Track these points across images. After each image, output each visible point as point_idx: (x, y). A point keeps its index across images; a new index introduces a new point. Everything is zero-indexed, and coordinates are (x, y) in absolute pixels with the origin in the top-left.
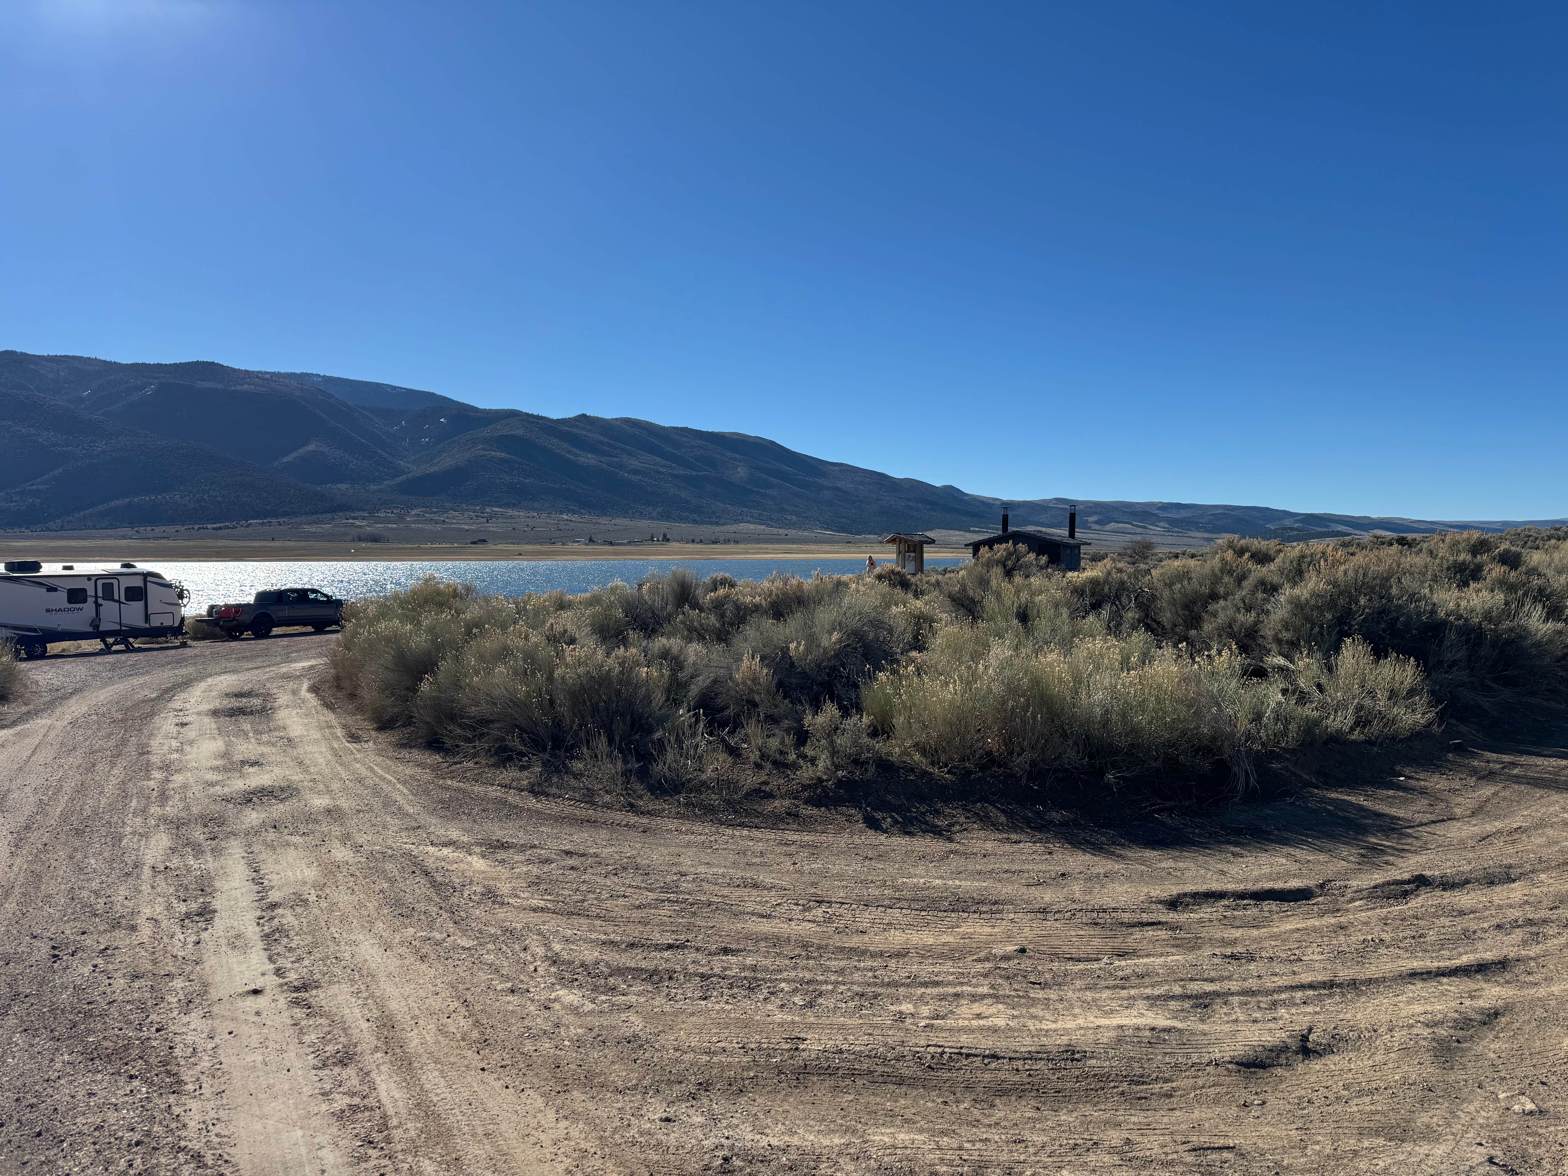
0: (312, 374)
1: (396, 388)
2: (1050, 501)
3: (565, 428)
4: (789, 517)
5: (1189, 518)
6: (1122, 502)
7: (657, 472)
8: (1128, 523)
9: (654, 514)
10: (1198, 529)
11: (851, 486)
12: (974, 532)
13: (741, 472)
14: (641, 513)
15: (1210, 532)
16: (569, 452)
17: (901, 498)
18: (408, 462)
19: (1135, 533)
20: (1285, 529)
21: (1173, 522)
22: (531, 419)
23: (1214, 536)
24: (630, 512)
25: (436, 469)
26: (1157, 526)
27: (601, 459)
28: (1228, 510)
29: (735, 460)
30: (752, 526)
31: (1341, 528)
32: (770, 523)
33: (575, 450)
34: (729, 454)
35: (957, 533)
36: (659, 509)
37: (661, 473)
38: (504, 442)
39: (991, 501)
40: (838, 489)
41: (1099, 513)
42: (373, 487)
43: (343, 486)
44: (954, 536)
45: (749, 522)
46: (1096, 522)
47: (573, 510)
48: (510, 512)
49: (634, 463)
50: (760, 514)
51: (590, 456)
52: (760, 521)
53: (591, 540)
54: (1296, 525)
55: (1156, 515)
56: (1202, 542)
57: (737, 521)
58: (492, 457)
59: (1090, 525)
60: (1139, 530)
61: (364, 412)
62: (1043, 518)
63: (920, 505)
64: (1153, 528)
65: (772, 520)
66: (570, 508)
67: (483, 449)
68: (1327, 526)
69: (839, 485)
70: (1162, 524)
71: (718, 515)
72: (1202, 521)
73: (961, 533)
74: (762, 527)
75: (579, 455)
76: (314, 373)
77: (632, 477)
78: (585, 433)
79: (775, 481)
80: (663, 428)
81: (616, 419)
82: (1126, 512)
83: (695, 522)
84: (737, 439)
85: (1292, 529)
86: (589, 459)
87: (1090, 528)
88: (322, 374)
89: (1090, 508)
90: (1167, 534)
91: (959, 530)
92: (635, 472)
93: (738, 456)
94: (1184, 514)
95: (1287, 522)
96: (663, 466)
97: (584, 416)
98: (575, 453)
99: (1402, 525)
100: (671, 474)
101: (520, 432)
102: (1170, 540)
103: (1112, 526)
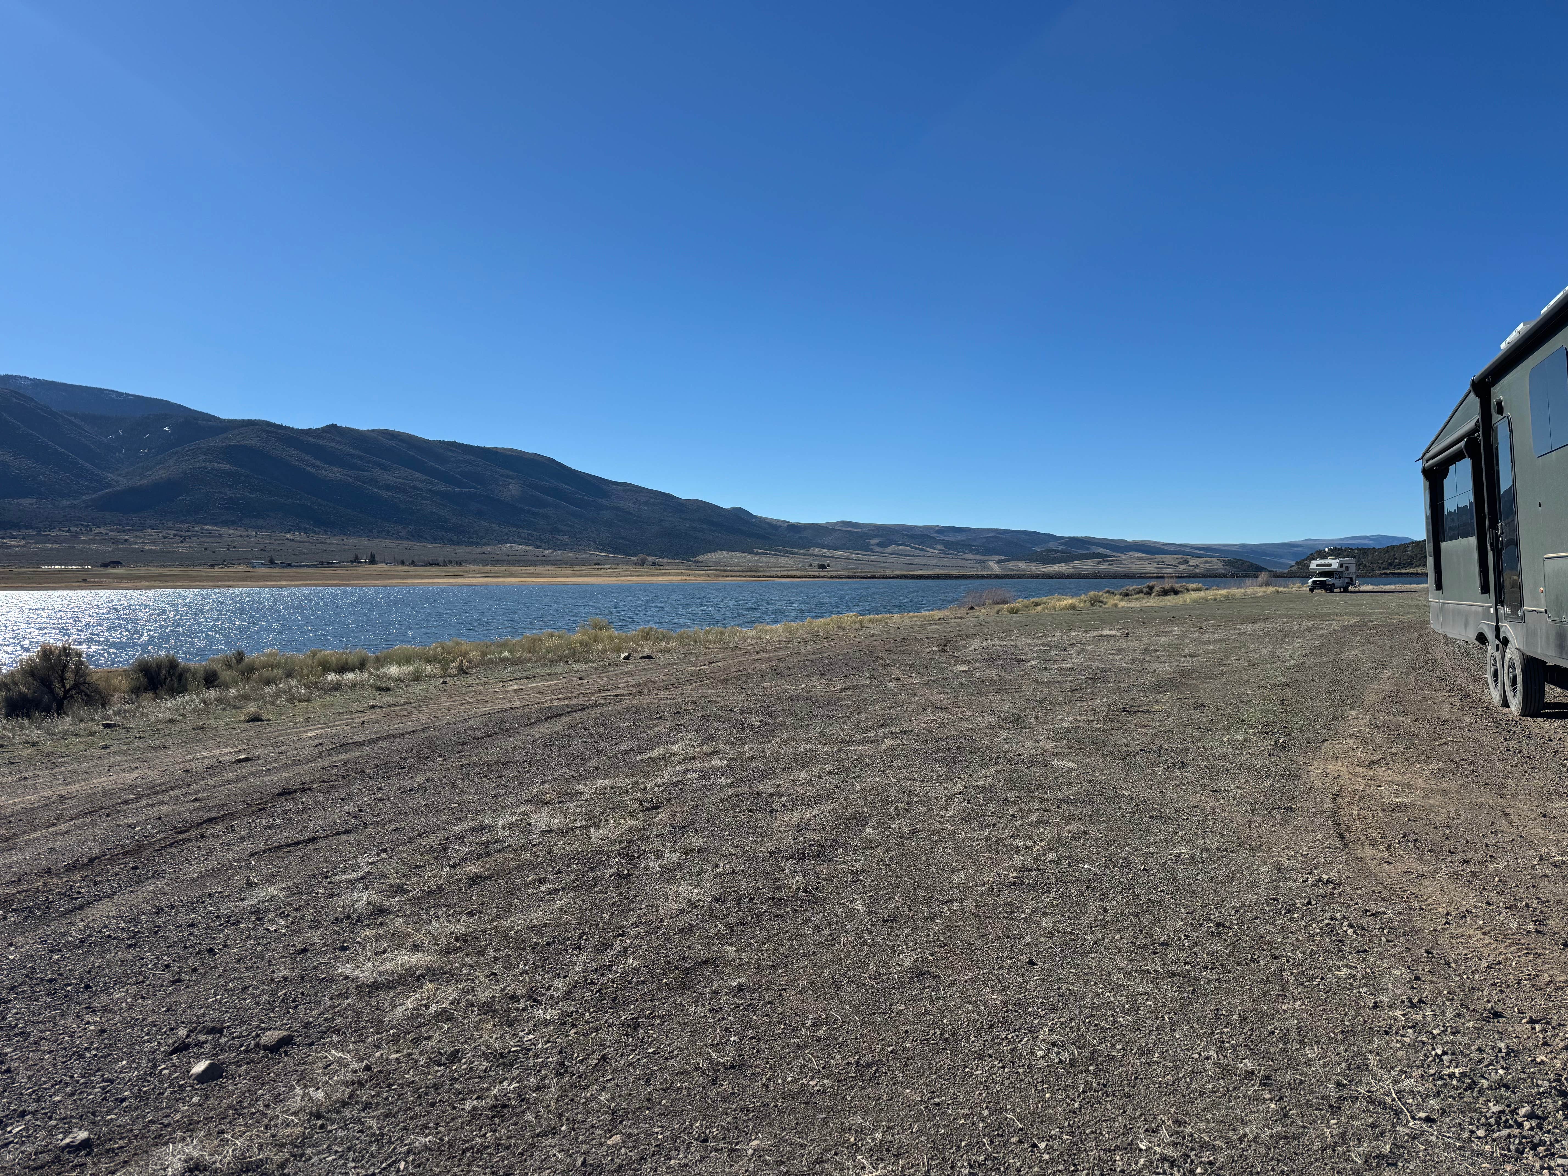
0: (19, 377)
1: (122, 394)
2: (836, 523)
3: (310, 439)
4: (560, 537)
5: (963, 541)
6: (903, 526)
7: (414, 487)
8: (907, 545)
9: (403, 533)
10: (971, 552)
11: (634, 506)
12: (757, 553)
13: (513, 490)
14: (388, 532)
15: (982, 554)
16: (311, 465)
17: (684, 519)
18: (119, 475)
19: (913, 556)
20: (1050, 551)
21: (949, 545)
22: (268, 429)
23: (986, 558)
24: (375, 531)
25: (145, 482)
26: (934, 549)
27: (349, 472)
28: (999, 533)
29: (507, 476)
30: (517, 547)
31: (1101, 550)
32: (539, 544)
33: (318, 463)
34: (501, 471)
35: (739, 554)
36: (410, 528)
37: (419, 489)
38: (230, 453)
39: (778, 524)
40: (619, 509)
41: (881, 536)
42: (65, 502)
43: (25, 501)
44: (736, 557)
45: (515, 542)
46: (878, 545)
47: (305, 528)
48: (225, 531)
49: (389, 478)
50: (529, 534)
51: (335, 469)
52: (527, 541)
53: (272, 562)
54: (1060, 548)
55: (934, 538)
56: (973, 564)
57: (501, 542)
58: (214, 469)
59: (872, 547)
60: (918, 552)
61: (73, 419)
62: (828, 540)
63: (704, 526)
64: (930, 550)
65: (541, 540)
66: (303, 525)
67: (204, 460)
68: (1088, 549)
69: (622, 504)
70: (939, 547)
71: (480, 534)
72: (976, 544)
73: (744, 554)
74: (528, 548)
75: (323, 468)
76: (22, 375)
77: (383, 493)
78: (333, 445)
79: (550, 499)
80: (428, 442)
81: (373, 431)
82: (906, 535)
83: (452, 542)
84: (511, 455)
85: (1057, 551)
86: (335, 473)
87: (872, 550)
88: (31, 377)
89: (873, 530)
90: (943, 556)
91: (742, 552)
92: (388, 488)
93: (511, 473)
94: (960, 537)
95: (1052, 545)
96: (423, 482)
97: (334, 426)
98: (318, 467)
99: (1154, 547)
100: (430, 490)
101: (253, 442)
102: (946, 562)
103: (892, 548)
